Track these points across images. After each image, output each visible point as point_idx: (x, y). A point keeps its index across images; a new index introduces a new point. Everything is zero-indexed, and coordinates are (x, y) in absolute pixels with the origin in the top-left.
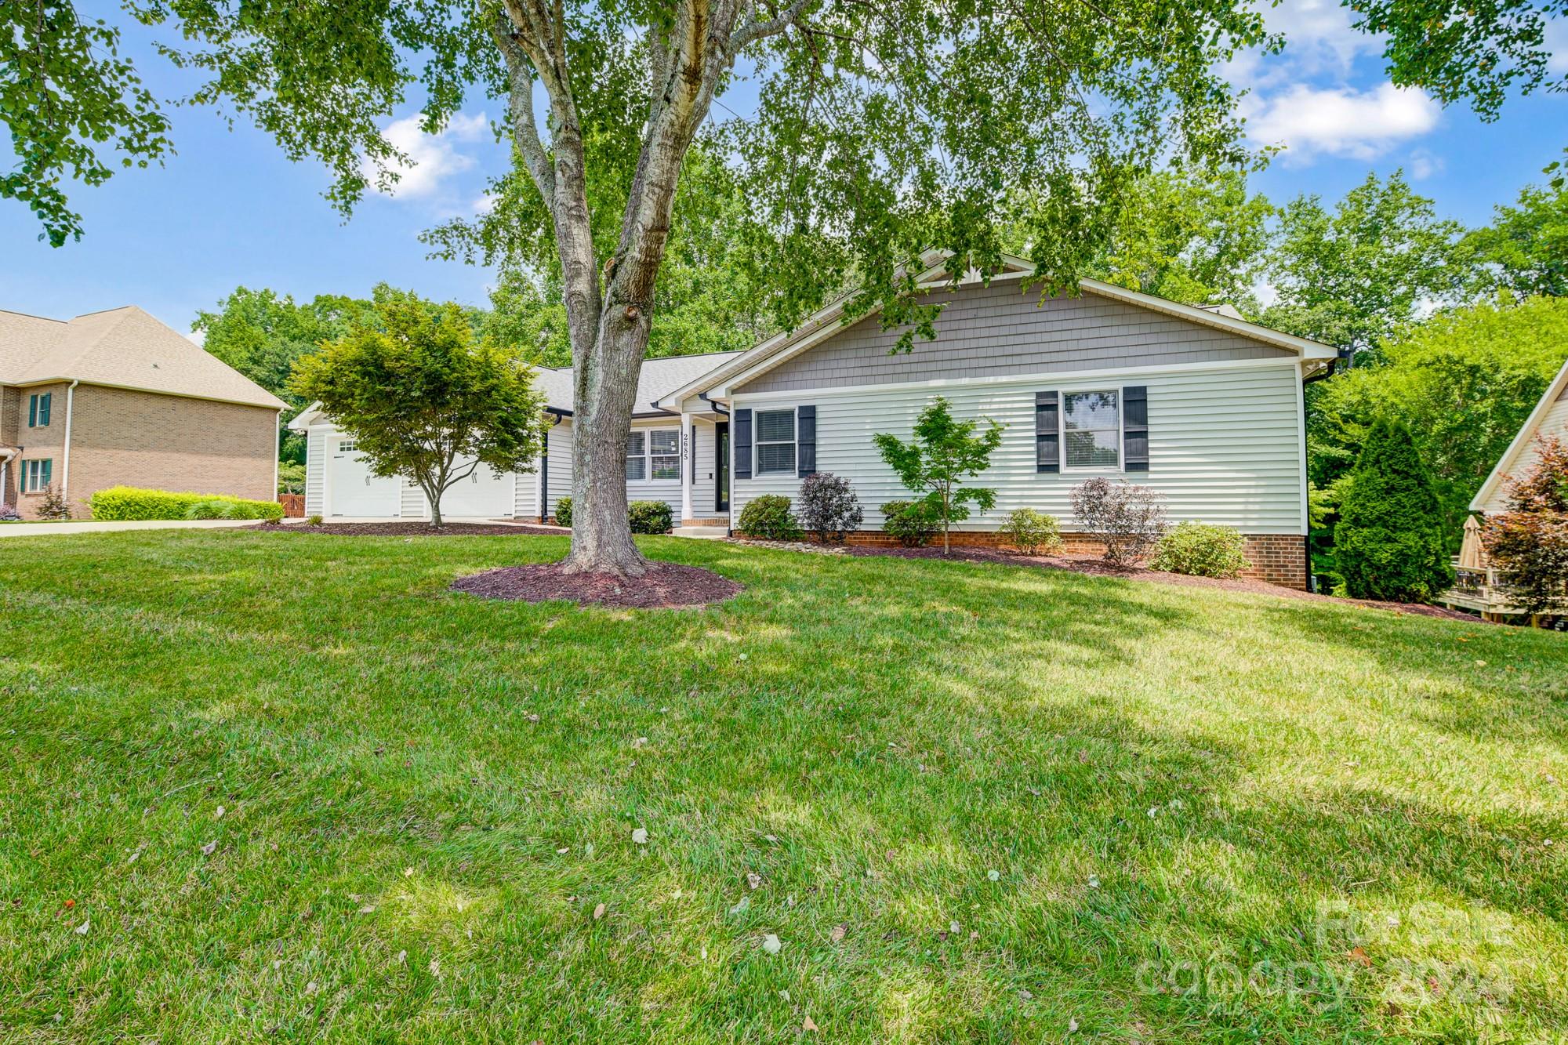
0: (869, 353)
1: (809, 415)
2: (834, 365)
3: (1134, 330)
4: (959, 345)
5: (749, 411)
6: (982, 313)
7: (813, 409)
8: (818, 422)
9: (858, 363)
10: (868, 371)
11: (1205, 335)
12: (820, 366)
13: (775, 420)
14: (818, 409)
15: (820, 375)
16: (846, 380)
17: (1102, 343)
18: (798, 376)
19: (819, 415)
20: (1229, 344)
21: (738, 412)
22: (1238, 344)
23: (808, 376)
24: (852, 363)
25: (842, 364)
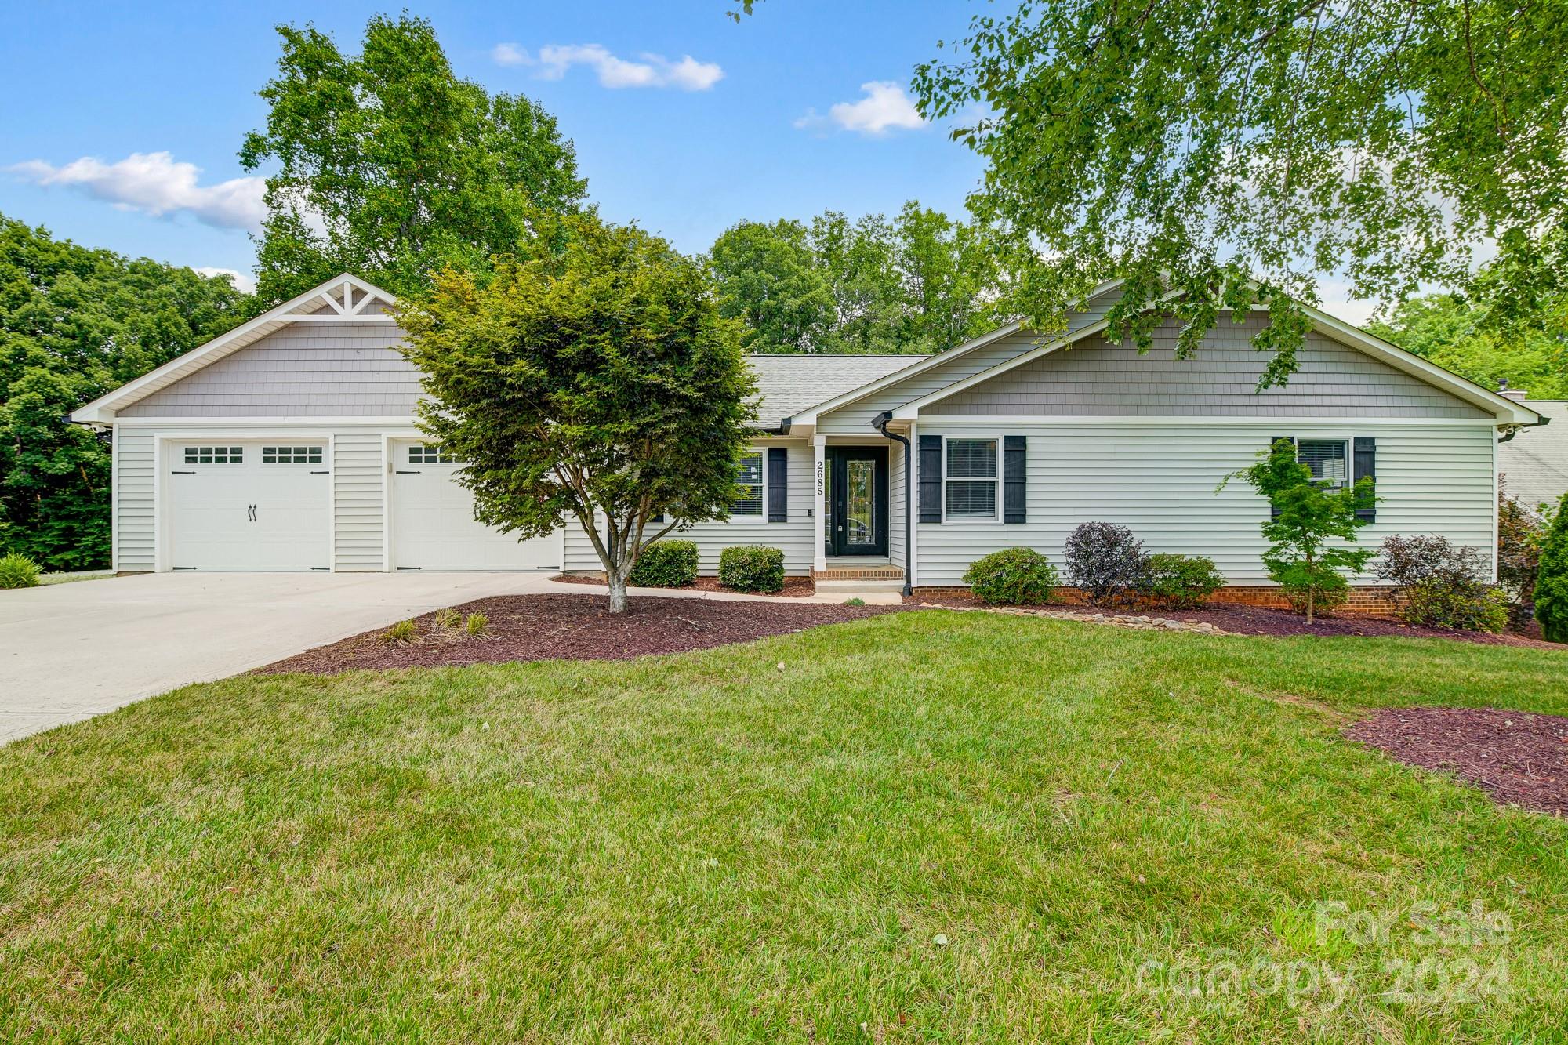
0: (1091, 377)
1: (1017, 446)
2: (1049, 388)
3: (1365, 380)
4: (1194, 378)
5: (939, 437)
6: (1219, 345)
7: (1022, 440)
8: (1029, 456)
9: (1079, 389)
10: (1090, 400)
11: (1425, 391)
12: (1032, 388)
13: (974, 452)
14: (1029, 441)
15: (1032, 399)
16: (1063, 408)
17: (1336, 390)
18: (1005, 399)
19: (1029, 448)
20: (1443, 402)
21: (923, 439)
22: (1452, 402)
23: (1017, 399)
24: (1072, 388)
25: (1059, 388)
